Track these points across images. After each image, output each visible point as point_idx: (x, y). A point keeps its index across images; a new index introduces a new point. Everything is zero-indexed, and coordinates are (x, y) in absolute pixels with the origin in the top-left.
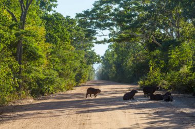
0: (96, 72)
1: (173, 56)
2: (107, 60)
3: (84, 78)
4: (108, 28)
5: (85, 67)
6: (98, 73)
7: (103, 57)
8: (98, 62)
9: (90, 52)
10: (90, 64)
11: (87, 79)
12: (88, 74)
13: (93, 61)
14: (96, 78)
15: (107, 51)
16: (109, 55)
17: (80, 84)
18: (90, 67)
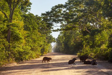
0: (53, 48)
1: (97, 39)
2: (59, 40)
3: (46, 51)
4: (60, 22)
5: (47, 45)
6: (54, 48)
7: (57, 39)
8: (54, 42)
9: (49, 36)
10: (49, 43)
11: (48, 51)
12: (48, 49)
13: (51, 41)
14: (53, 51)
15: (59, 35)
16: (60, 38)
17: (43, 55)
18: (49, 45)
